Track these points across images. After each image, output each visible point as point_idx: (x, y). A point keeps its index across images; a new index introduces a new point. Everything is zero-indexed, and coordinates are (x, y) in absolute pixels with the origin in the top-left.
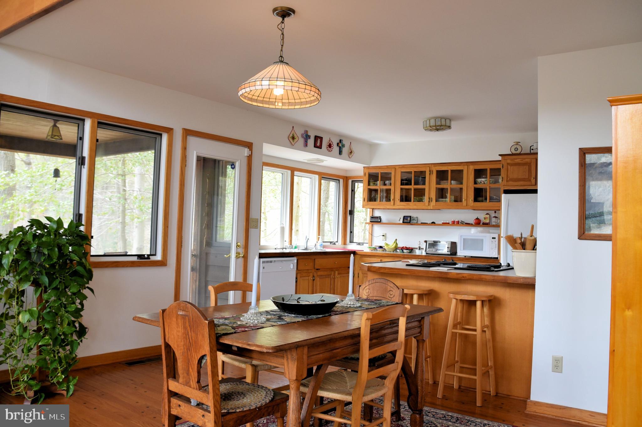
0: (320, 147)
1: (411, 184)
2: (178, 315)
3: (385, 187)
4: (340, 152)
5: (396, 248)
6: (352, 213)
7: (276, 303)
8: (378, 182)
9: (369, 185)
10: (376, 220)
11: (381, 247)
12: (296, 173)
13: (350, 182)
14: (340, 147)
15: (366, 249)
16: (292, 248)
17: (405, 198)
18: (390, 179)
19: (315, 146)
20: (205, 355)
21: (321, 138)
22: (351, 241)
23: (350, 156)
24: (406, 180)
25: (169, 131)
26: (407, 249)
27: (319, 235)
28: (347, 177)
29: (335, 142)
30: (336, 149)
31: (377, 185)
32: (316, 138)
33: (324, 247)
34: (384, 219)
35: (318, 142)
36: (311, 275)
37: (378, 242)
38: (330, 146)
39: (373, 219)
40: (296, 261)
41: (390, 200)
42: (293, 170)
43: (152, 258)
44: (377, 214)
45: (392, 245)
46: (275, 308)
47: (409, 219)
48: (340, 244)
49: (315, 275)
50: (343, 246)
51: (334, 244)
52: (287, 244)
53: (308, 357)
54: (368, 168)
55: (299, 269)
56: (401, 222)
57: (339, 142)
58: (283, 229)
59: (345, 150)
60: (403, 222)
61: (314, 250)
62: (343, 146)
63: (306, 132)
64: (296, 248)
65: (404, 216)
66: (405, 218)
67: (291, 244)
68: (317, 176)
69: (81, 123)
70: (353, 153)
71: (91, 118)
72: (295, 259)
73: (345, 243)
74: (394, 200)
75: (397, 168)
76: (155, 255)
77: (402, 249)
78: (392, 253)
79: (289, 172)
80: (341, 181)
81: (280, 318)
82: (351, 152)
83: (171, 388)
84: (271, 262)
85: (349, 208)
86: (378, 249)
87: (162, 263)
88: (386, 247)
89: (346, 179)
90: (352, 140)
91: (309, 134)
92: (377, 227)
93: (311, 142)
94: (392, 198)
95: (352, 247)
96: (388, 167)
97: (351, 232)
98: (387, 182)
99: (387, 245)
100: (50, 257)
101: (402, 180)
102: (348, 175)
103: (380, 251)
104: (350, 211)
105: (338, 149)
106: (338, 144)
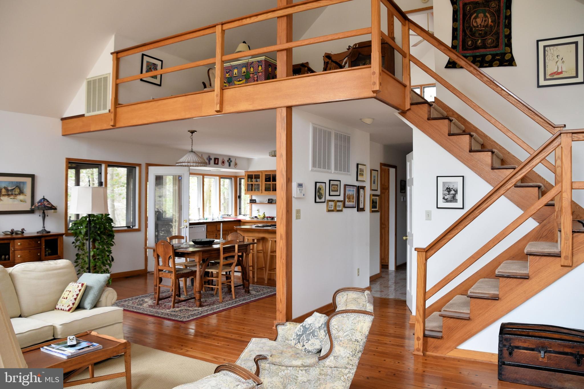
0: (218, 164)
1: (270, 181)
2: (161, 245)
3: (257, 183)
4: (230, 165)
5: (264, 217)
6: (240, 197)
7: (193, 242)
8: (253, 180)
9: (248, 181)
10: (253, 201)
11: (256, 217)
12: (205, 177)
13: (238, 179)
14: (229, 162)
15: (247, 218)
16: (204, 219)
17: (267, 189)
18: (259, 178)
19: (215, 163)
20: (171, 256)
21: (218, 159)
22: (240, 214)
23: (236, 167)
24: (268, 178)
25: (139, 165)
26: (270, 217)
27: (220, 211)
28: (236, 176)
29: (226, 160)
30: (227, 164)
31: (252, 182)
32: (215, 159)
33: (223, 218)
34: (257, 201)
35: (216, 161)
36: (215, 234)
37: (255, 214)
38: (223, 162)
39: (251, 201)
40: (206, 227)
41: (259, 191)
42: (203, 175)
43: (134, 228)
44: (254, 198)
45: (262, 216)
46: (193, 244)
47: (271, 200)
48: (233, 216)
49: (217, 234)
50: (235, 217)
51: (230, 216)
52: (201, 217)
53: (202, 255)
54: (247, 172)
55: (208, 231)
56: (267, 202)
57: (228, 160)
58: (199, 209)
59: (232, 164)
60: (268, 203)
61: (217, 220)
62: (231, 161)
63: (209, 156)
64: (206, 219)
65: (269, 199)
66: (269, 200)
67: (204, 217)
68: (218, 177)
69: (100, 166)
70: (237, 165)
71: (104, 163)
72: (205, 226)
73: (236, 215)
74: (262, 190)
75: (263, 172)
76: (135, 226)
77: (267, 217)
78: (262, 220)
79: (201, 176)
80: (233, 179)
81: (194, 246)
82: (236, 164)
83: (159, 269)
84: (192, 227)
85: (238, 194)
86: (255, 218)
87: (139, 230)
88: (258, 217)
89: (236, 177)
90: (236, 158)
91: (211, 157)
92: (254, 206)
93: (212, 162)
94: (260, 188)
95: (240, 217)
96: (258, 171)
97: (240, 209)
98: (258, 180)
99: (259, 215)
100: (99, 229)
101: (266, 179)
102: (237, 175)
103: (255, 220)
104: (239, 196)
105: (228, 163)
106: (228, 161)
